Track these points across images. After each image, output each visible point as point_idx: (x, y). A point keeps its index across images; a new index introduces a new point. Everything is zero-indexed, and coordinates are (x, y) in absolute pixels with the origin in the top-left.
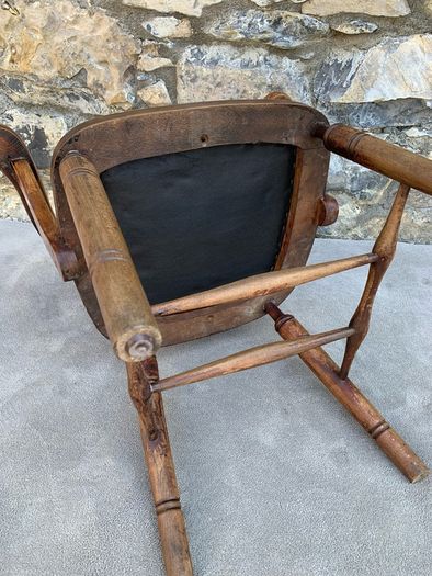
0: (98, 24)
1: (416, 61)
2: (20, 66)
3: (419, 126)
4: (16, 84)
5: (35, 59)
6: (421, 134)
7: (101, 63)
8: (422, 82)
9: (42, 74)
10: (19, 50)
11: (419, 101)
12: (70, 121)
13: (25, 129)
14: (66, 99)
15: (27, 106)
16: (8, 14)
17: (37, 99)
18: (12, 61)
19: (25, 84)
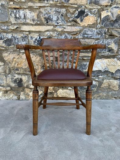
0: (37, 58)
1: (99, 63)
2: (19, 66)
3: (101, 75)
4: (17, 70)
5: (23, 64)
6: (102, 77)
7: (36, 65)
8: (100, 67)
9: (24, 67)
10: (19, 63)
11: (100, 71)
12: (28, 77)
13: (18, 79)
14: (28, 72)
15: (19, 74)
16: (18, 56)
17: (21, 72)
18: (17, 65)
19: (19, 69)
